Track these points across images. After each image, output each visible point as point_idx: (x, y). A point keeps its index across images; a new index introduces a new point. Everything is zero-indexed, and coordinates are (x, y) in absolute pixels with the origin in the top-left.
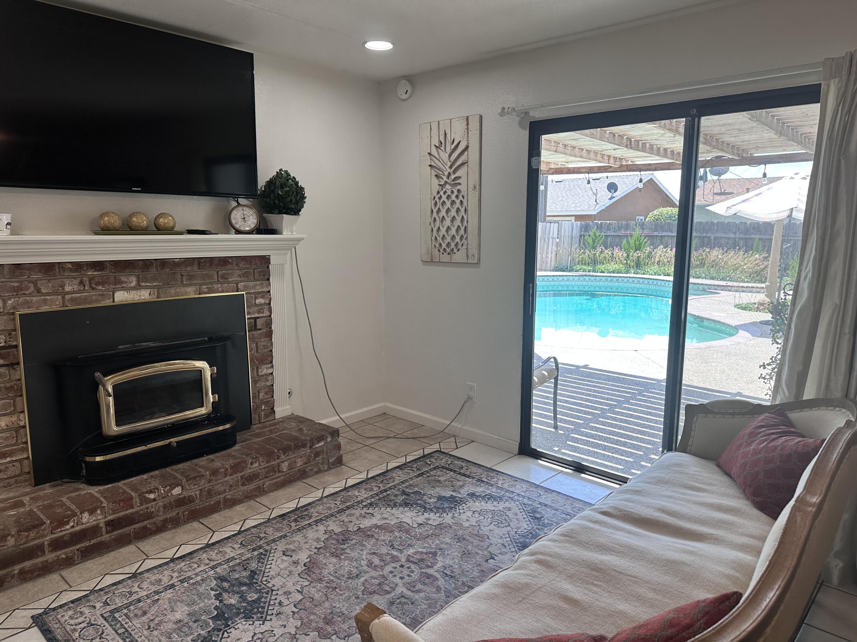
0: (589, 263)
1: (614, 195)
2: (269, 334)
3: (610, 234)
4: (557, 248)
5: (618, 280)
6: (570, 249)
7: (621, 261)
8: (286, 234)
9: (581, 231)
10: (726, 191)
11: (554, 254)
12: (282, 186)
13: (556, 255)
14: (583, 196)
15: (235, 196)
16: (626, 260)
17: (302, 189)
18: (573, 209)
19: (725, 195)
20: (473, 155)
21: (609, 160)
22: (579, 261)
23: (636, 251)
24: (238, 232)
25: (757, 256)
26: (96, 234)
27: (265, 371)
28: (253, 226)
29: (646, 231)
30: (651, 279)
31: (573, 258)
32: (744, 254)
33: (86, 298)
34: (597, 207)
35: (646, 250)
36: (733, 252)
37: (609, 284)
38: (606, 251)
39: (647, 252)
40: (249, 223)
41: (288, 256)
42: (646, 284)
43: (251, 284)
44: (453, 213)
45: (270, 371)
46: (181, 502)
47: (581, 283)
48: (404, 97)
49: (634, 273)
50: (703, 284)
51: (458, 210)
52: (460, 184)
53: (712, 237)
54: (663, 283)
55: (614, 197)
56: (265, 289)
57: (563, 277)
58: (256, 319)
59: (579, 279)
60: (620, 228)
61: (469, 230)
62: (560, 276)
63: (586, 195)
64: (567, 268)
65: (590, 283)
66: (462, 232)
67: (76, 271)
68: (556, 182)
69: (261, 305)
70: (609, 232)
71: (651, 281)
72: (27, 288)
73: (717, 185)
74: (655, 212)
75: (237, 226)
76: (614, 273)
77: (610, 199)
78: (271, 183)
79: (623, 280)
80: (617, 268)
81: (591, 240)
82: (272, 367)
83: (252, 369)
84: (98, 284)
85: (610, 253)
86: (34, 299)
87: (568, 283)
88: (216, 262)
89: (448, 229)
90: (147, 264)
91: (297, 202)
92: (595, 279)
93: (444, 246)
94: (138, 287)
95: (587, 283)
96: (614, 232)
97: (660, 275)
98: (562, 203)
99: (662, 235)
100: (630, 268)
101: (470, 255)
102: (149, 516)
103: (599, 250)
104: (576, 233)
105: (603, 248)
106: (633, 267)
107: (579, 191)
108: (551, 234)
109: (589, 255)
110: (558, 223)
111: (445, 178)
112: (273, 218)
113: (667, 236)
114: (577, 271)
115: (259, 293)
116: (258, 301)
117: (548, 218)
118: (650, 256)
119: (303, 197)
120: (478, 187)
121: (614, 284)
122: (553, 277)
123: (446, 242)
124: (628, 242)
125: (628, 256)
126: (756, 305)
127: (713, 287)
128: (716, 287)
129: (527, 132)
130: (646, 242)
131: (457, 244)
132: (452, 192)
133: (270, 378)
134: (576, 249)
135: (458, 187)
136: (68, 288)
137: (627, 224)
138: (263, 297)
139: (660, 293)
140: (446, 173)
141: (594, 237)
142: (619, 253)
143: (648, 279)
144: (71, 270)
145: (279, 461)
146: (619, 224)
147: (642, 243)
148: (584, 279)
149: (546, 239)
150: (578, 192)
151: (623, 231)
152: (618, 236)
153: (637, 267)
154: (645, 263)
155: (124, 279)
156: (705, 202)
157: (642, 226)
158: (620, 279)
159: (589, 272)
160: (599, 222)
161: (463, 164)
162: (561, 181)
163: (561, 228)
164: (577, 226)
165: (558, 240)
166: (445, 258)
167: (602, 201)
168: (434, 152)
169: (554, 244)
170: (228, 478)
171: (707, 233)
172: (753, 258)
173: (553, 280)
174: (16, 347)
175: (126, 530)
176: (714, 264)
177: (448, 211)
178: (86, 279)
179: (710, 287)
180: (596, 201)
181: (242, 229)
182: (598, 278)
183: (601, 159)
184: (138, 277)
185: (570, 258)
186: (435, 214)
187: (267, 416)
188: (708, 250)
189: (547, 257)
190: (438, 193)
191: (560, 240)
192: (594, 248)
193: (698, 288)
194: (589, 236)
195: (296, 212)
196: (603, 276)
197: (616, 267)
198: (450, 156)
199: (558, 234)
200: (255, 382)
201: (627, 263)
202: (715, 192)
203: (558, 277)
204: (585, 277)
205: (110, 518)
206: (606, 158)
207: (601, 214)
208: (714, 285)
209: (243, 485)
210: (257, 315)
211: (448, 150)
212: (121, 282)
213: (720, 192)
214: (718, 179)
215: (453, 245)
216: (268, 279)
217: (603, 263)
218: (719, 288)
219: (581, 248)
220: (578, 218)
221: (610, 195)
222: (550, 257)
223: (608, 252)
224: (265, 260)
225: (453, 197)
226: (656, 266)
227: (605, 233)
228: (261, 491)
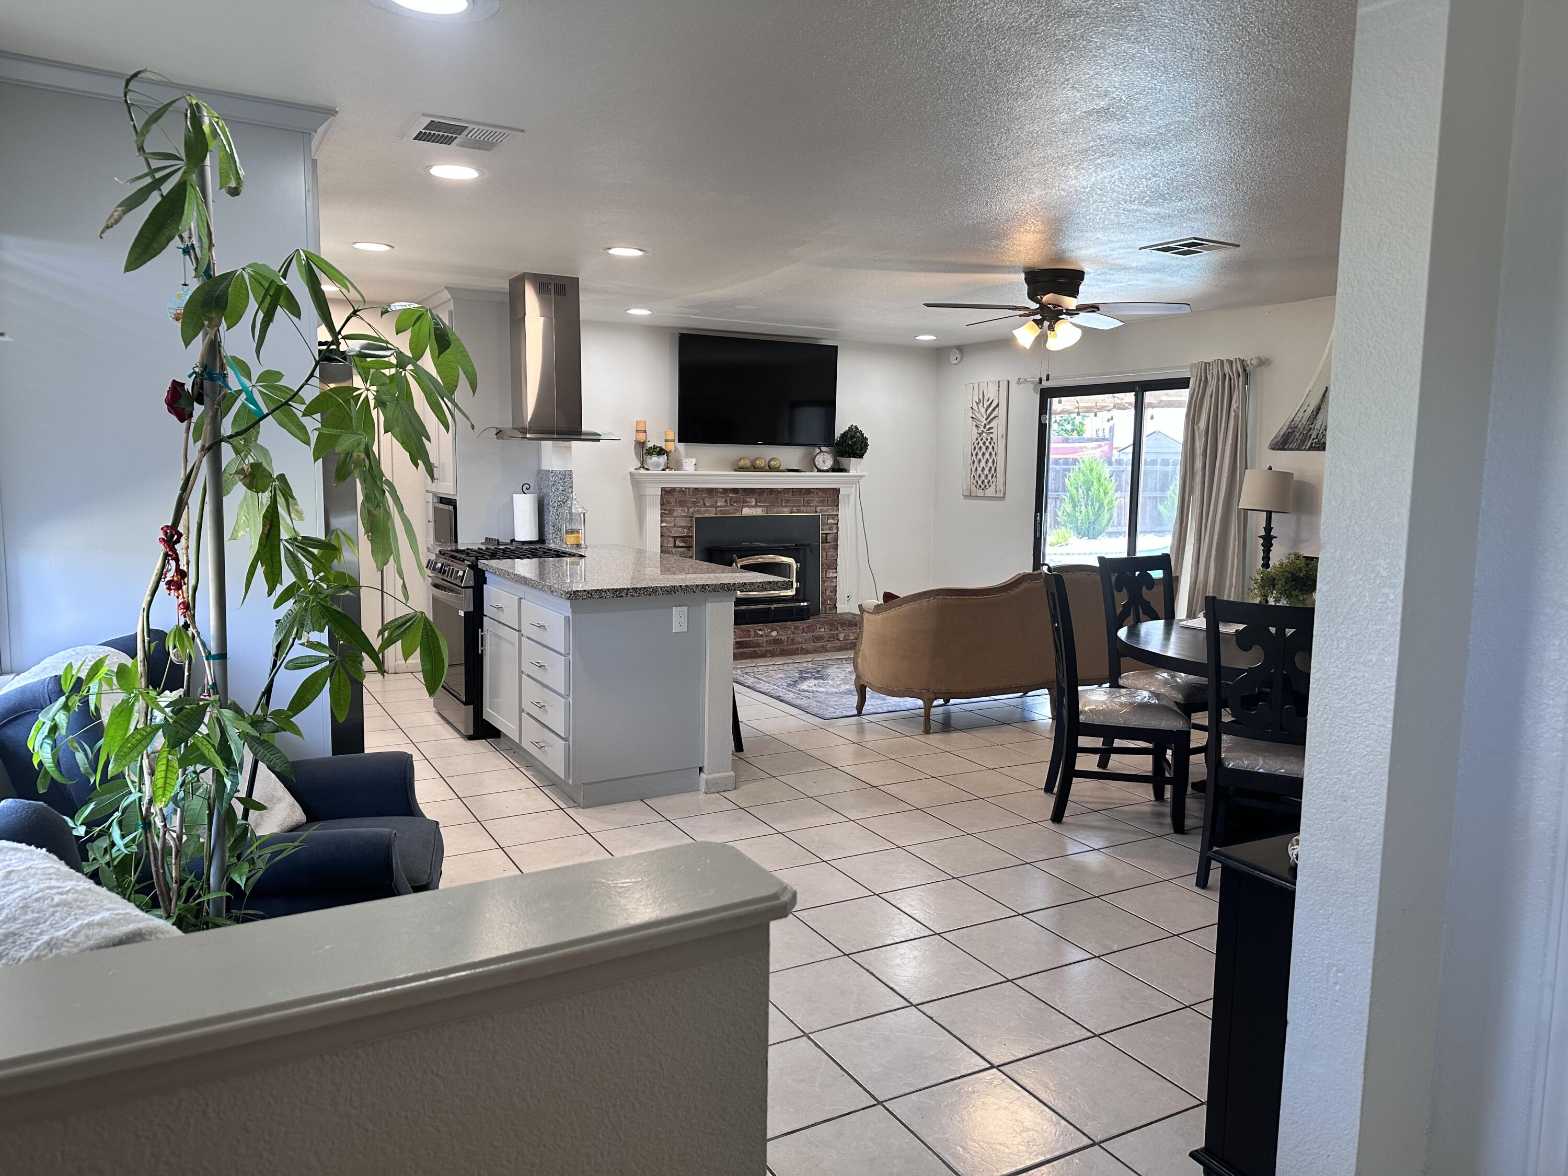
2: (836, 547)
8: (852, 472)
12: (852, 438)
15: (819, 446)
17: (866, 439)
20: (1001, 411)
24: (819, 471)
26: (735, 471)
27: (831, 575)
28: (829, 466)
33: (727, 510)
40: (827, 464)
41: (854, 489)
43: (826, 508)
44: (987, 456)
45: (835, 575)
46: (776, 641)
48: (955, 362)
51: (990, 454)
52: (992, 433)
56: (835, 513)
58: (827, 534)
61: (998, 470)
66: (993, 471)
67: (724, 493)
69: (831, 524)
72: (700, 502)
75: (819, 466)
78: (844, 435)
82: (837, 572)
83: (822, 572)
84: (734, 502)
86: (702, 509)
88: (803, 491)
89: (983, 469)
90: (762, 491)
91: (861, 449)
93: (980, 483)
94: (756, 506)
101: (998, 490)
102: (758, 645)
111: (982, 428)
112: (844, 460)
115: (830, 515)
116: (829, 521)
119: (867, 445)
120: (1005, 436)
123: (982, 479)
129: (1038, 396)
131: (989, 482)
132: (987, 439)
133: (834, 580)
135: (991, 435)
136: (719, 504)
138: (833, 519)
140: (983, 424)
144: (721, 493)
145: (837, 632)
155: (748, 500)
161: (995, 417)
166: (980, 493)
168: (975, 407)
170: (804, 634)
174: (691, 537)
175: (746, 650)
177: (983, 454)
178: (728, 499)
181: (822, 468)
184: (756, 499)
186: (974, 457)
187: (830, 609)
190: (977, 439)
195: (861, 456)
198: (986, 410)
200: (824, 582)
205: (738, 640)
209: (813, 642)
210: (828, 532)
211: (985, 406)
212: (747, 502)
215: (986, 482)
216: (838, 506)
224: (836, 491)
225: (987, 444)
228: (824, 650)
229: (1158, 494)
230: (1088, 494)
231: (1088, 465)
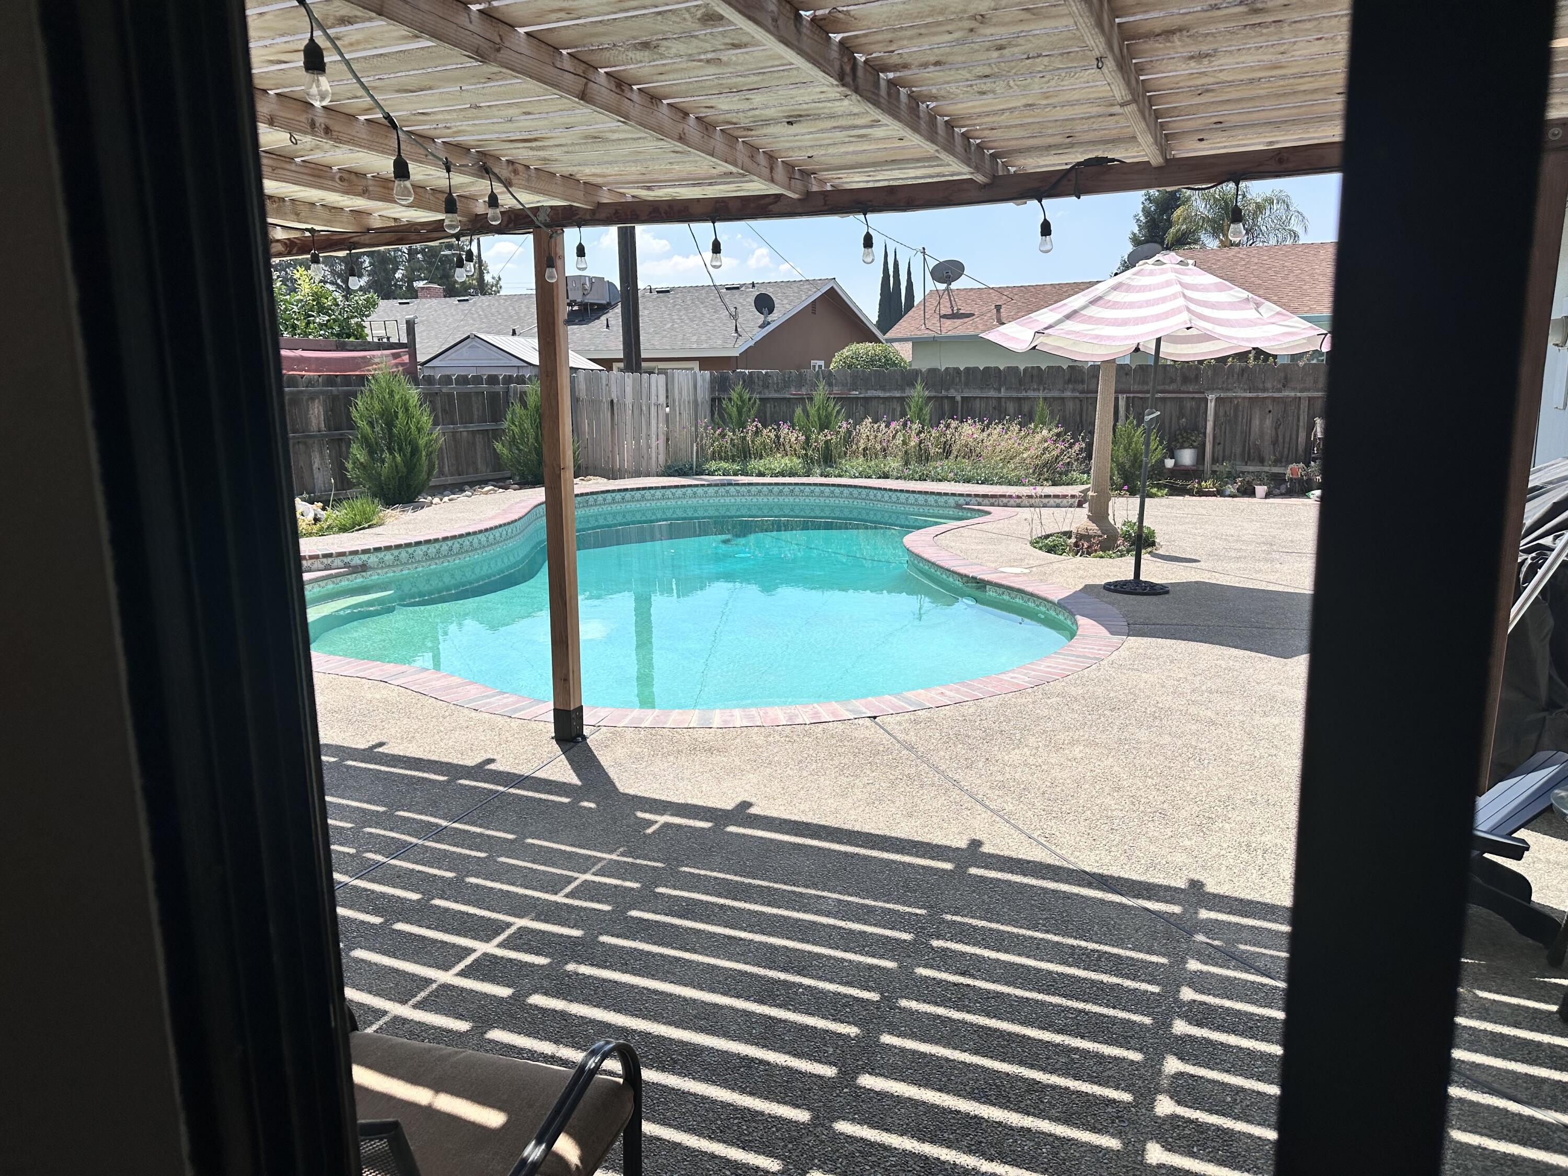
0: (733, 456)
1: (769, 319)
3: (770, 396)
4: (668, 427)
5: (792, 491)
6: (693, 429)
7: (795, 450)
9: (712, 389)
10: (961, 312)
11: (662, 438)
13: (668, 440)
14: (712, 321)
16: (804, 448)
18: (695, 346)
19: (958, 318)
21: (772, 169)
22: (714, 452)
23: (822, 430)
25: (1045, 432)
29: (836, 390)
30: (855, 487)
31: (702, 446)
32: (1021, 430)
34: (740, 342)
35: (840, 427)
36: (1000, 426)
37: (776, 500)
38: (765, 431)
39: (843, 430)
42: (847, 498)
47: (722, 501)
49: (821, 476)
50: (953, 495)
53: (959, 398)
54: (879, 494)
55: (769, 323)
57: (684, 490)
59: (717, 492)
60: (786, 384)
62: (676, 487)
63: (718, 318)
64: (691, 468)
65: (738, 500)
68: (658, 292)
70: (766, 391)
71: (855, 492)
73: (945, 300)
74: (846, 352)
76: (784, 476)
77: (762, 326)
79: (802, 491)
80: (789, 465)
81: (735, 409)
85: (772, 435)
87: (695, 501)
92: (749, 491)
95: (733, 500)
96: (777, 391)
97: (870, 477)
98: (673, 333)
99: (867, 395)
100: (813, 463)
103: (751, 428)
104: (703, 394)
105: (760, 425)
106: (819, 462)
107: (705, 312)
108: (653, 398)
109: (732, 440)
110: (666, 374)
113: (875, 398)
114: (711, 474)
117: (644, 364)
118: (848, 439)
121: (787, 500)
122: (663, 491)
124: (805, 411)
125: (808, 439)
126: (1073, 540)
127: (974, 500)
128: (980, 500)
130: (838, 412)
134: (706, 428)
137: (801, 374)
139: (875, 515)
141: (739, 403)
142: (791, 436)
143: (850, 486)
146: (784, 375)
147: (831, 414)
148: (727, 492)
149: (644, 408)
150: (701, 313)
151: (793, 389)
152: (784, 399)
153: (826, 462)
154: (839, 454)
156: (927, 331)
157: (829, 377)
158: (797, 488)
159: (735, 474)
160: (747, 371)
162: (668, 291)
163: (673, 384)
164: (704, 380)
165: (668, 409)
167: (747, 329)
169: (662, 418)
171: (947, 390)
172: (1038, 437)
173: (663, 497)
176: (969, 453)
179: (968, 499)
180: (736, 330)
182: (753, 489)
183: (747, 161)
185: (695, 448)
188: (954, 424)
189: (649, 447)
191: (673, 410)
192: (742, 425)
193: (946, 502)
194: (730, 399)
196: (764, 484)
197: (786, 462)
199: (667, 397)
201: (806, 455)
202: (943, 312)
203: (674, 490)
204: (727, 488)
206: (762, 159)
207: (748, 356)
208: (977, 496)
213: (950, 312)
214: (947, 289)
217: (761, 457)
218: (986, 501)
219: (716, 426)
220: (705, 363)
221: (761, 319)
222: (654, 445)
223: (768, 434)
226: (861, 459)
227: (760, 393)
229: (489, 426)
230: (390, 431)
231: (383, 384)
